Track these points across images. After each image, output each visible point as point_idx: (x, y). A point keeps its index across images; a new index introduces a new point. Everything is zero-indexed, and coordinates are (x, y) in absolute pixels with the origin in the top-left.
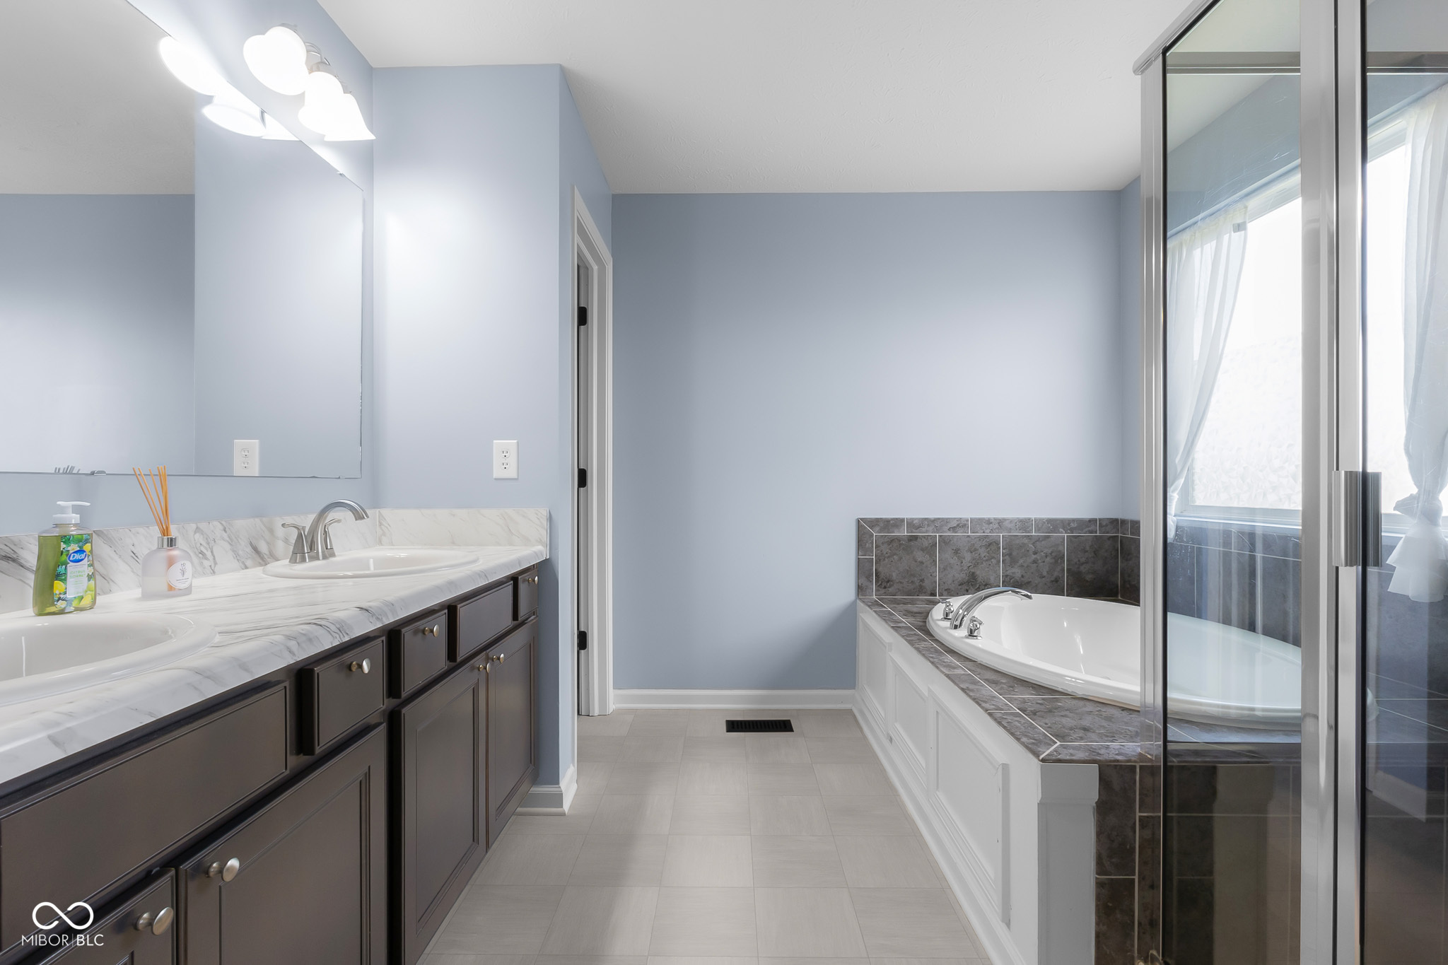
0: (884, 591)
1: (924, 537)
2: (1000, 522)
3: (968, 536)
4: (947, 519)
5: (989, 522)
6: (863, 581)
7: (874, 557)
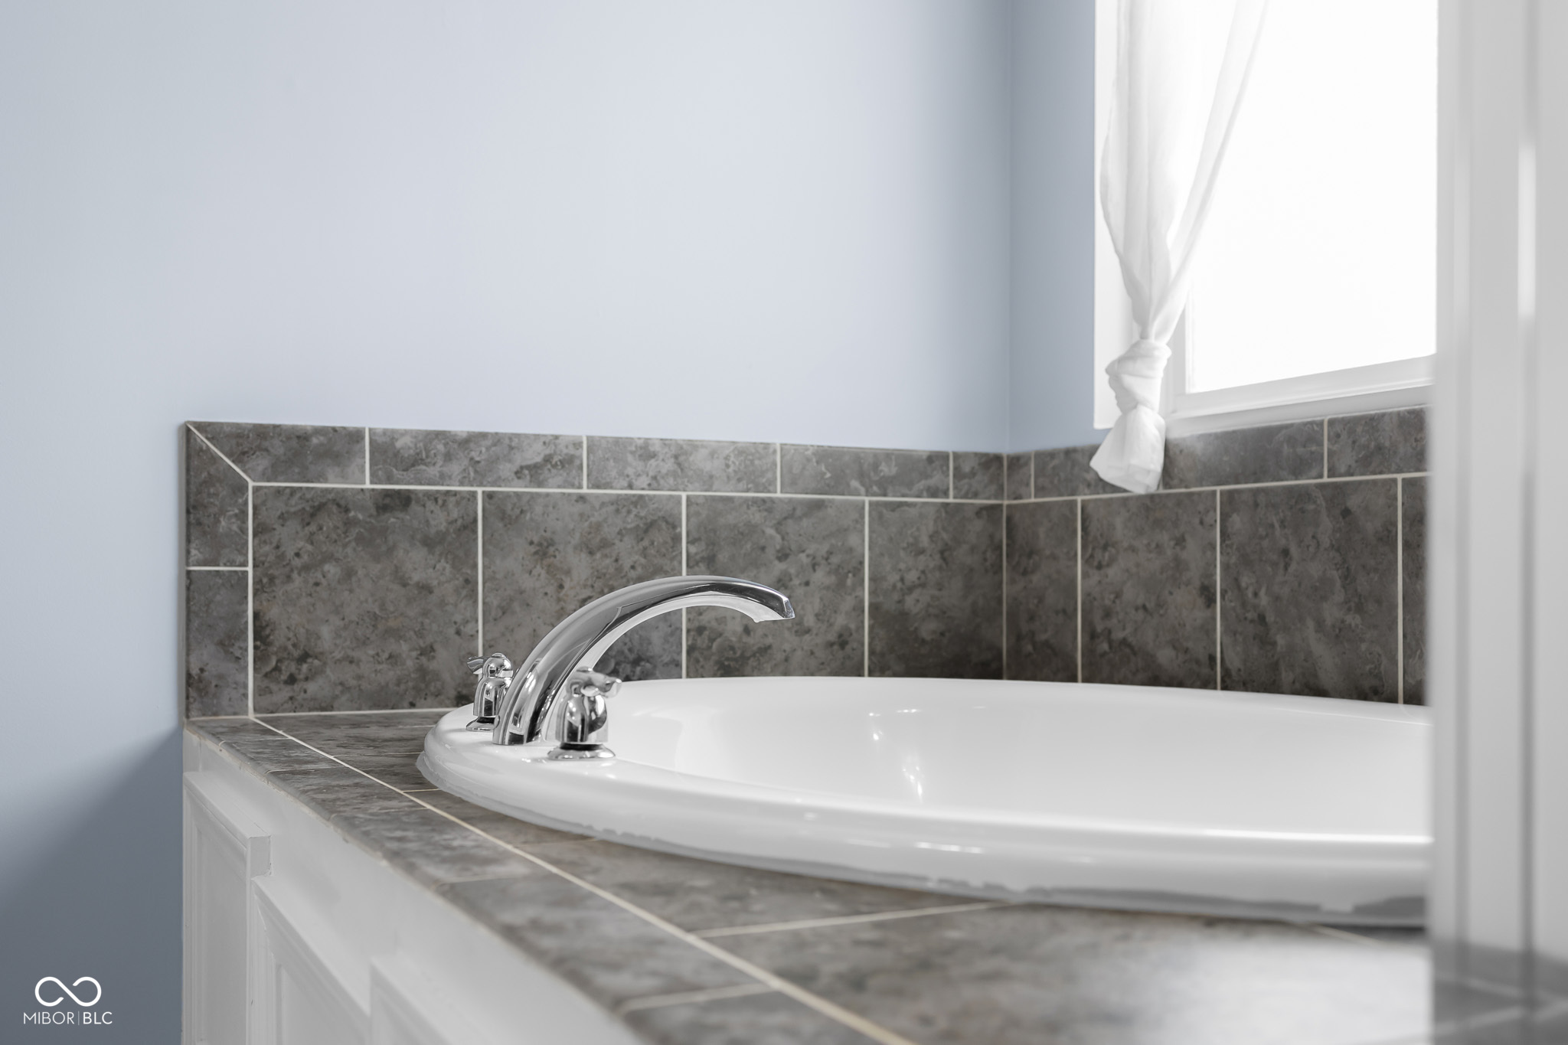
0: (286, 692)
1: (434, 497)
2: (681, 453)
3: (582, 498)
4: (511, 437)
5: (645, 451)
6: (207, 655)
7: (250, 569)
